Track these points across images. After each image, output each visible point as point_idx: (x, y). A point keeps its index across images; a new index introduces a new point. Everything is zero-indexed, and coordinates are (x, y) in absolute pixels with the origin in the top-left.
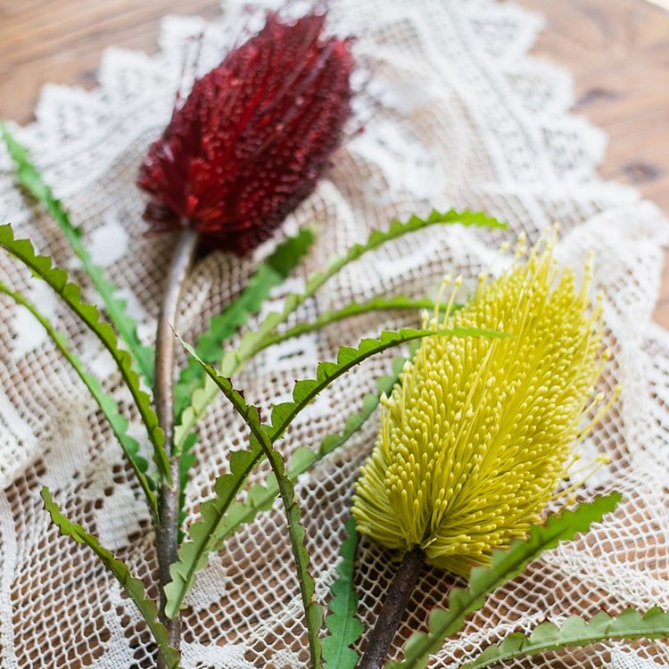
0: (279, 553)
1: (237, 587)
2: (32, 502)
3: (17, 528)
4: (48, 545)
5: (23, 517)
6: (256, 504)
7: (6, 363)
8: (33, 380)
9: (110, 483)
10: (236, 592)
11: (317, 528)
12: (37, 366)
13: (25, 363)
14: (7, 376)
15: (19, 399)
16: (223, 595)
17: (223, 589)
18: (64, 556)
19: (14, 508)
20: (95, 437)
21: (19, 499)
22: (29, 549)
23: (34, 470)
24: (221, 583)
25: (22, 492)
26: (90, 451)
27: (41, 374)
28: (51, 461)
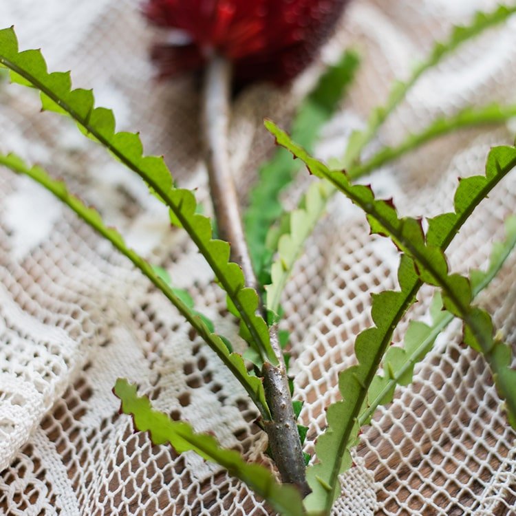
0: (436, 440)
1: (393, 494)
2: (83, 435)
3: (71, 472)
4: (123, 484)
5: (76, 458)
6: (396, 375)
7: (7, 266)
8: (46, 279)
9: (184, 389)
10: (393, 501)
11: (477, 399)
12: (48, 262)
13: (32, 262)
14: (11, 280)
15: (33, 305)
16: (377, 508)
17: (375, 500)
18: (145, 496)
19: (60, 448)
20: (148, 338)
21: (65, 435)
22: (97, 495)
23: (76, 394)
24: (370, 492)
25: (67, 425)
26: (146, 356)
27: (55, 271)
28: (97, 378)
